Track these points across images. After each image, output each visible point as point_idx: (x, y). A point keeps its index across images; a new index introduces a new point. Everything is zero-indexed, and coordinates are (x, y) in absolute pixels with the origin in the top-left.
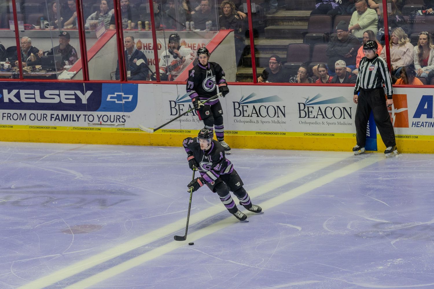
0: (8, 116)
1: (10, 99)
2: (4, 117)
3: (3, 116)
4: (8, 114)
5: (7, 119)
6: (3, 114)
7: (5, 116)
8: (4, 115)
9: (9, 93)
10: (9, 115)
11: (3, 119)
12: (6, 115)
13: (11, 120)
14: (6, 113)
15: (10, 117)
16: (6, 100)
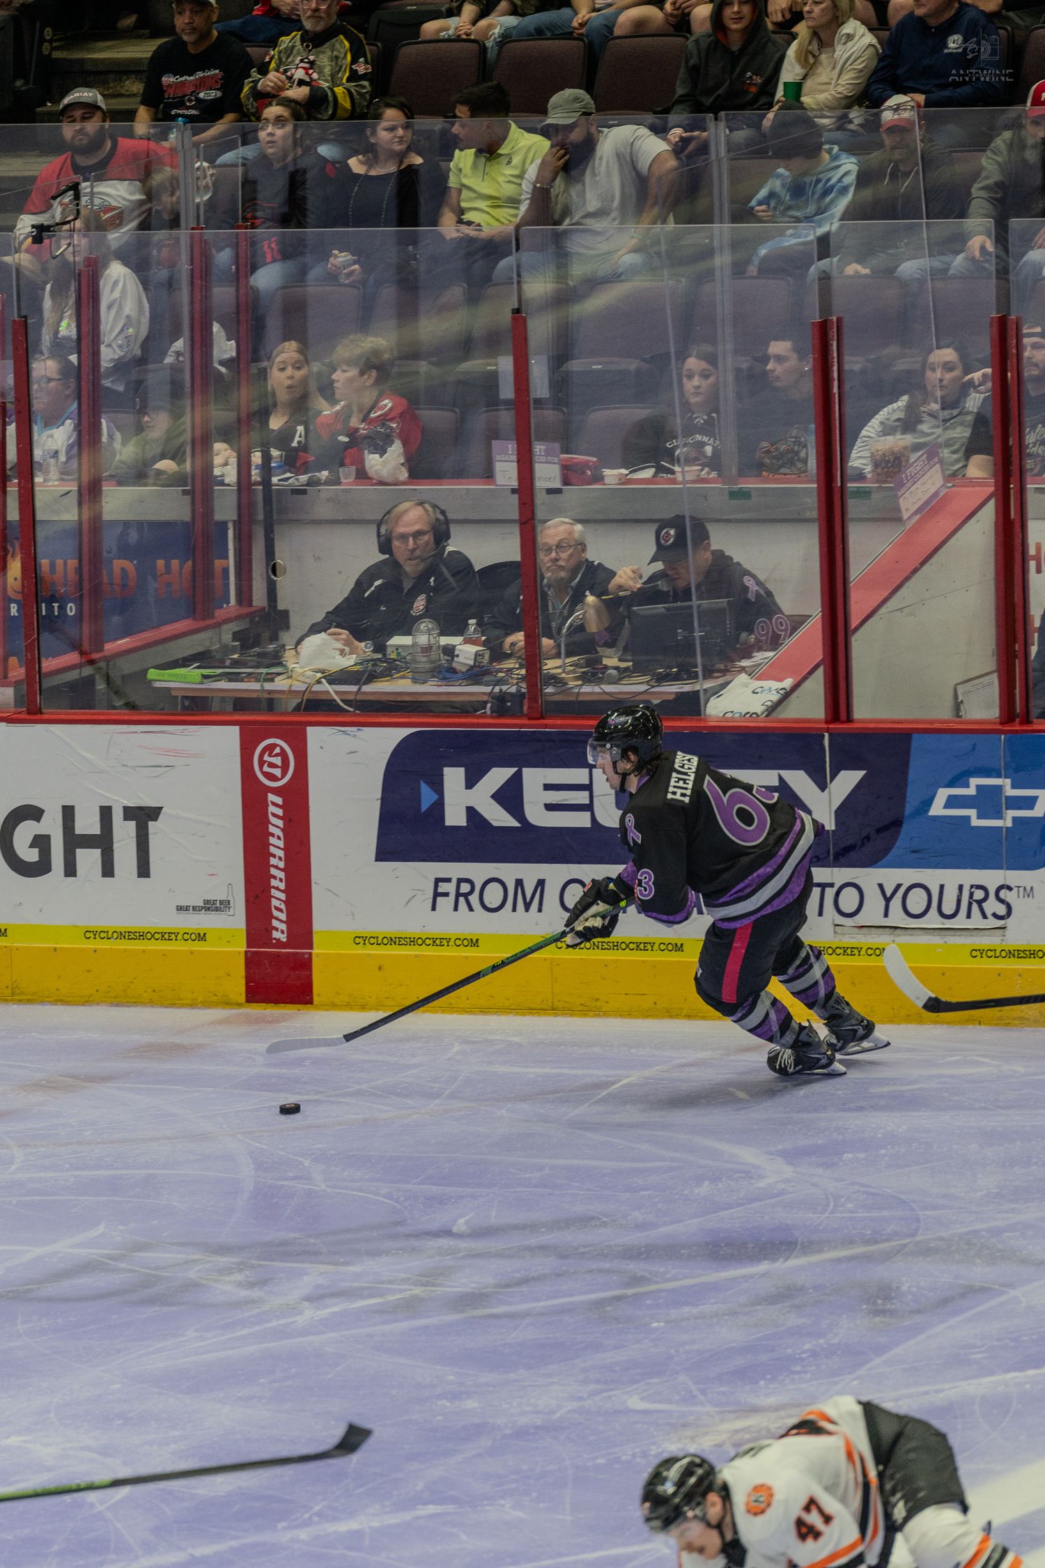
0: (458, 895)
1: (471, 812)
2: (439, 899)
3: (437, 894)
4: (460, 881)
5: (456, 909)
6: (438, 881)
7: (446, 894)
8: (443, 887)
9: (470, 784)
10: (465, 888)
11: (434, 908)
12: (450, 888)
13: (471, 909)
14: (448, 880)
15: (466, 895)
16: (455, 817)
